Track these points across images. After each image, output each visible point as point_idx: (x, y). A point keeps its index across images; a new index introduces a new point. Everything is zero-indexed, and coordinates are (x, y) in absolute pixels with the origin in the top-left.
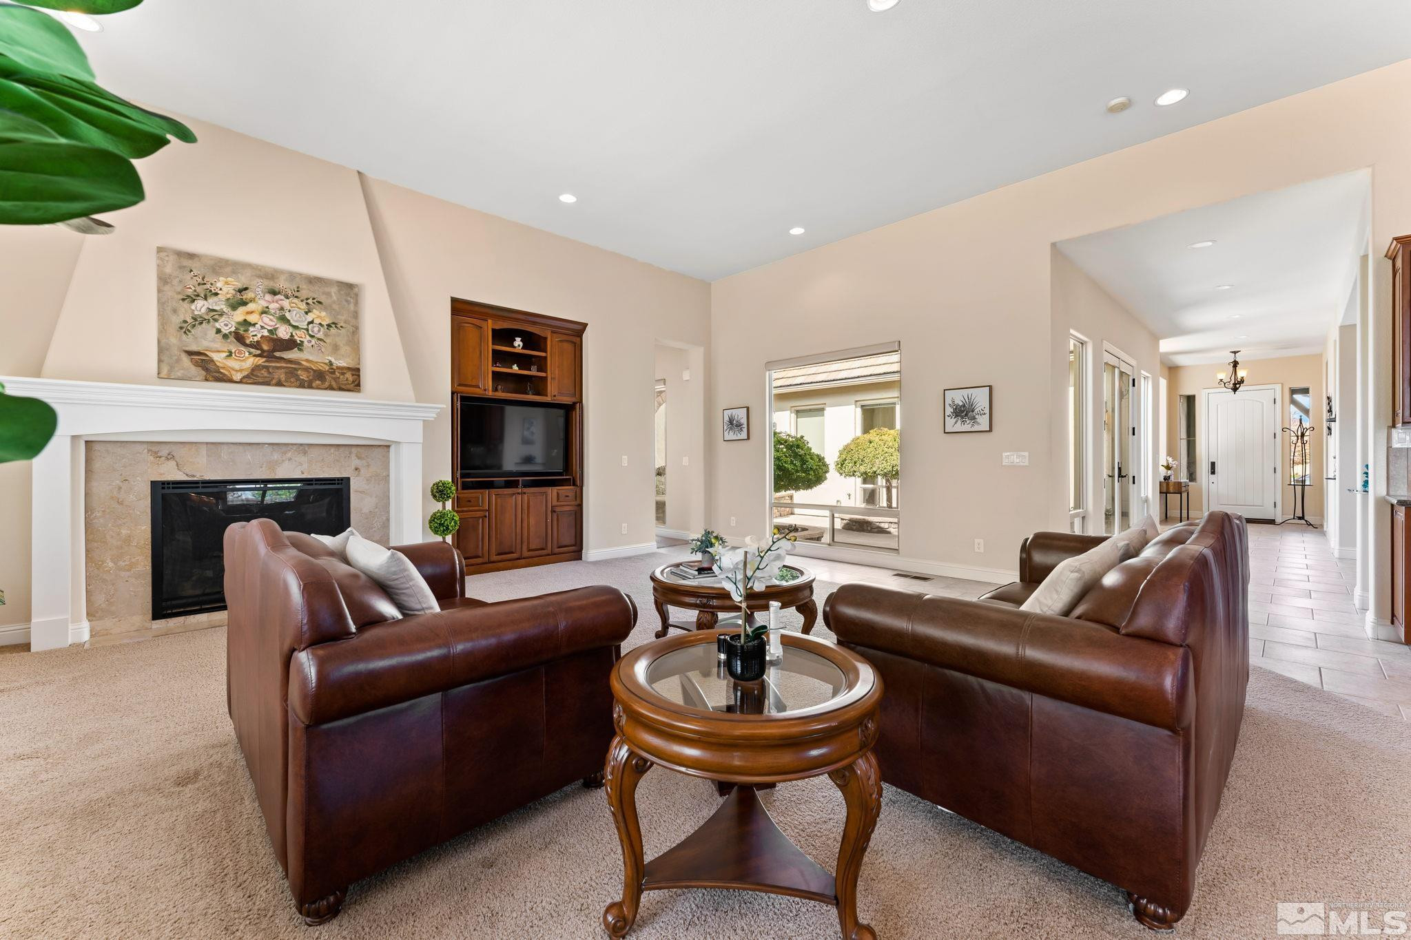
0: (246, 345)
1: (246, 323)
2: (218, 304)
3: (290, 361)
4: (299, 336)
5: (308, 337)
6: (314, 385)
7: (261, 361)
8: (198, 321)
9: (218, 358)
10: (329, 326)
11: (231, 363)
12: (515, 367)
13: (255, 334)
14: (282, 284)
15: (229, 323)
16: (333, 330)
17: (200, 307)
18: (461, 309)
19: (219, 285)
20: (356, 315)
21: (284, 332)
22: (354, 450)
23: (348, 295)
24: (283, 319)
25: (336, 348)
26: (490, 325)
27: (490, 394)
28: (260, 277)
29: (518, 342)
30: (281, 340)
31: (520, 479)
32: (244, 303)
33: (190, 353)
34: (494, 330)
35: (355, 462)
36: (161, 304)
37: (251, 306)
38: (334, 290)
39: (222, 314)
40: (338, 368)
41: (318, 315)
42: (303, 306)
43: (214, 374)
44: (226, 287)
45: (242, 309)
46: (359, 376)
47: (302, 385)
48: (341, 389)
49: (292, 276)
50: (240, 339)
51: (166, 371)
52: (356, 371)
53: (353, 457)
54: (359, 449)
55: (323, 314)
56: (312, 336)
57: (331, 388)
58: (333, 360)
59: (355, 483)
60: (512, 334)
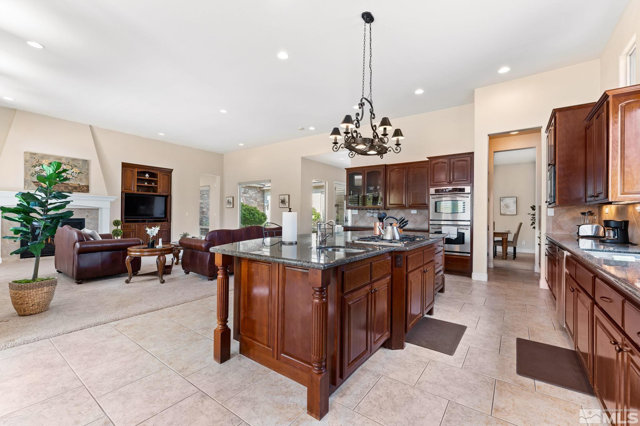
3: (66, 184)
4: (69, 176)
5: (72, 177)
6: (73, 191)
8: (36, 172)
10: (79, 173)
12: (146, 183)
14: (63, 161)
16: (80, 174)
17: (37, 168)
18: (125, 166)
19: (43, 162)
20: (88, 169)
22: (86, 210)
23: (85, 163)
25: (81, 180)
26: (136, 170)
27: (136, 192)
28: (56, 159)
29: (147, 175)
31: (147, 220)
33: (34, 182)
34: (138, 172)
35: (87, 214)
36: (25, 168)
38: (80, 162)
40: (82, 186)
41: (75, 170)
42: (70, 167)
44: (45, 162)
46: (89, 188)
47: (69, 191)
48: (82, 192)
49: (67, 158)
51: (26, 188)
52: (88, 187)
53: (86, 212)
54: (88, 210)
55: (77, 169)
57: (79, 192)
58: (80, 183)
59: (86, 221)
60: (145, 173)
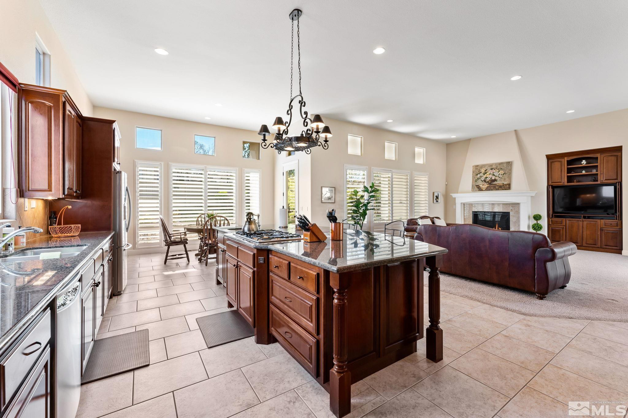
0: (486, 182)
1: (486, 177)
2: (481, 175)
3: (494, 184)
4: (497, 178)
5: (498, 178)
6: (499, 189)
7: (488, 185)
8: (478, 179)
9: (481, 186)
10: (503, 174)
11: (483, 187)
12: (584, 172)
13: (488, 179)
14: (494, 167)
15: (483, 179)
16: (504, 175)
17: (479, 175)
19: (482, 170)
20: (511, 170)
21: (493, 178)
22: (511, 205)
23: (508, 165)
24: (493, 175)
25: (505, 179)
26: (566, 159)
27: (566, 184)
28: (489, 166)
29: (584, 162)
30: (493, 180)
31: (582, 215)
32: (486, 173)
33: (476, 186)
34: (567, 161)
35: (511, 208)
36: (473, 177)
37: (487, 173)
38: (505, 165)
39: (482, 176)
40: (505, 184)
41: (502, 172)
42: (498, 171)
43: (480, 189)
44: (483, 171)
45: (486, 174)
47: (497, 189)
48: (505, 190)
49: (496, 164)
50: (485, 181)
51: (473, 190)
52: (509, 185)
53: (511, 206)
54: (513, 205)
55: (502, 171)
56: (499, 178)
57: (503, 190)
58: (504, 182)
59: (511, 214)
60: (581, 159)
